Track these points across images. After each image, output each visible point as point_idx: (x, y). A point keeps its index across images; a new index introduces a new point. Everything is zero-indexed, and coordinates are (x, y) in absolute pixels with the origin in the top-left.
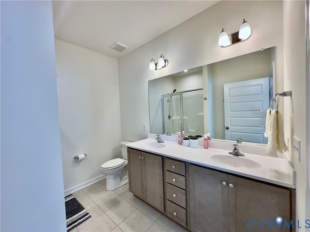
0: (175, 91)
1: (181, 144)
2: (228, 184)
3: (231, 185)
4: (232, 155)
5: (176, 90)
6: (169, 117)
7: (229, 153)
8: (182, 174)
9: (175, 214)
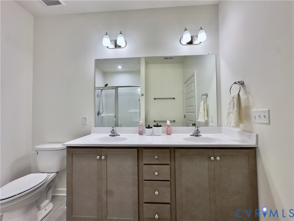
0: (106, 85)
1: (142, 135)
2: (215, 158)
3: (218, 158)
4: (194, 137)
5: (108, 84)
6: (98, 114)
7: (190, 136)
8: (167, 163)
9: (157, 216)
